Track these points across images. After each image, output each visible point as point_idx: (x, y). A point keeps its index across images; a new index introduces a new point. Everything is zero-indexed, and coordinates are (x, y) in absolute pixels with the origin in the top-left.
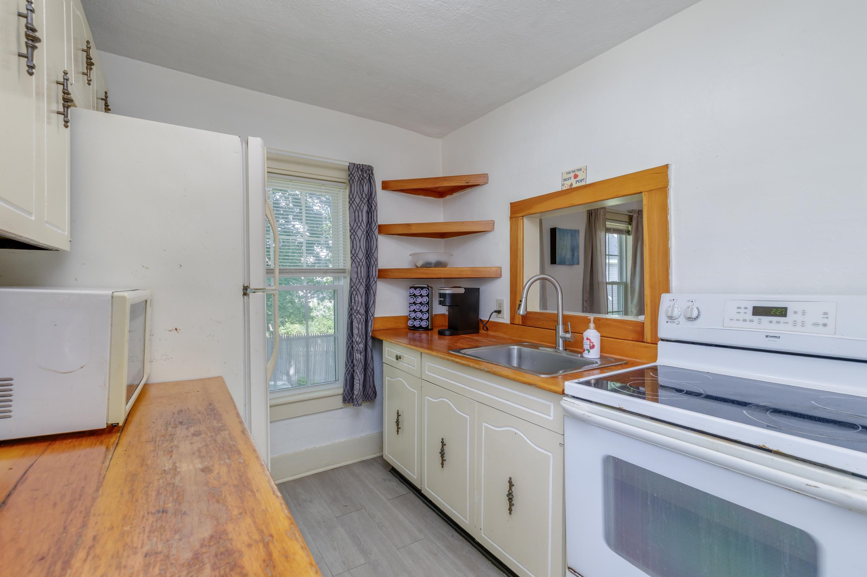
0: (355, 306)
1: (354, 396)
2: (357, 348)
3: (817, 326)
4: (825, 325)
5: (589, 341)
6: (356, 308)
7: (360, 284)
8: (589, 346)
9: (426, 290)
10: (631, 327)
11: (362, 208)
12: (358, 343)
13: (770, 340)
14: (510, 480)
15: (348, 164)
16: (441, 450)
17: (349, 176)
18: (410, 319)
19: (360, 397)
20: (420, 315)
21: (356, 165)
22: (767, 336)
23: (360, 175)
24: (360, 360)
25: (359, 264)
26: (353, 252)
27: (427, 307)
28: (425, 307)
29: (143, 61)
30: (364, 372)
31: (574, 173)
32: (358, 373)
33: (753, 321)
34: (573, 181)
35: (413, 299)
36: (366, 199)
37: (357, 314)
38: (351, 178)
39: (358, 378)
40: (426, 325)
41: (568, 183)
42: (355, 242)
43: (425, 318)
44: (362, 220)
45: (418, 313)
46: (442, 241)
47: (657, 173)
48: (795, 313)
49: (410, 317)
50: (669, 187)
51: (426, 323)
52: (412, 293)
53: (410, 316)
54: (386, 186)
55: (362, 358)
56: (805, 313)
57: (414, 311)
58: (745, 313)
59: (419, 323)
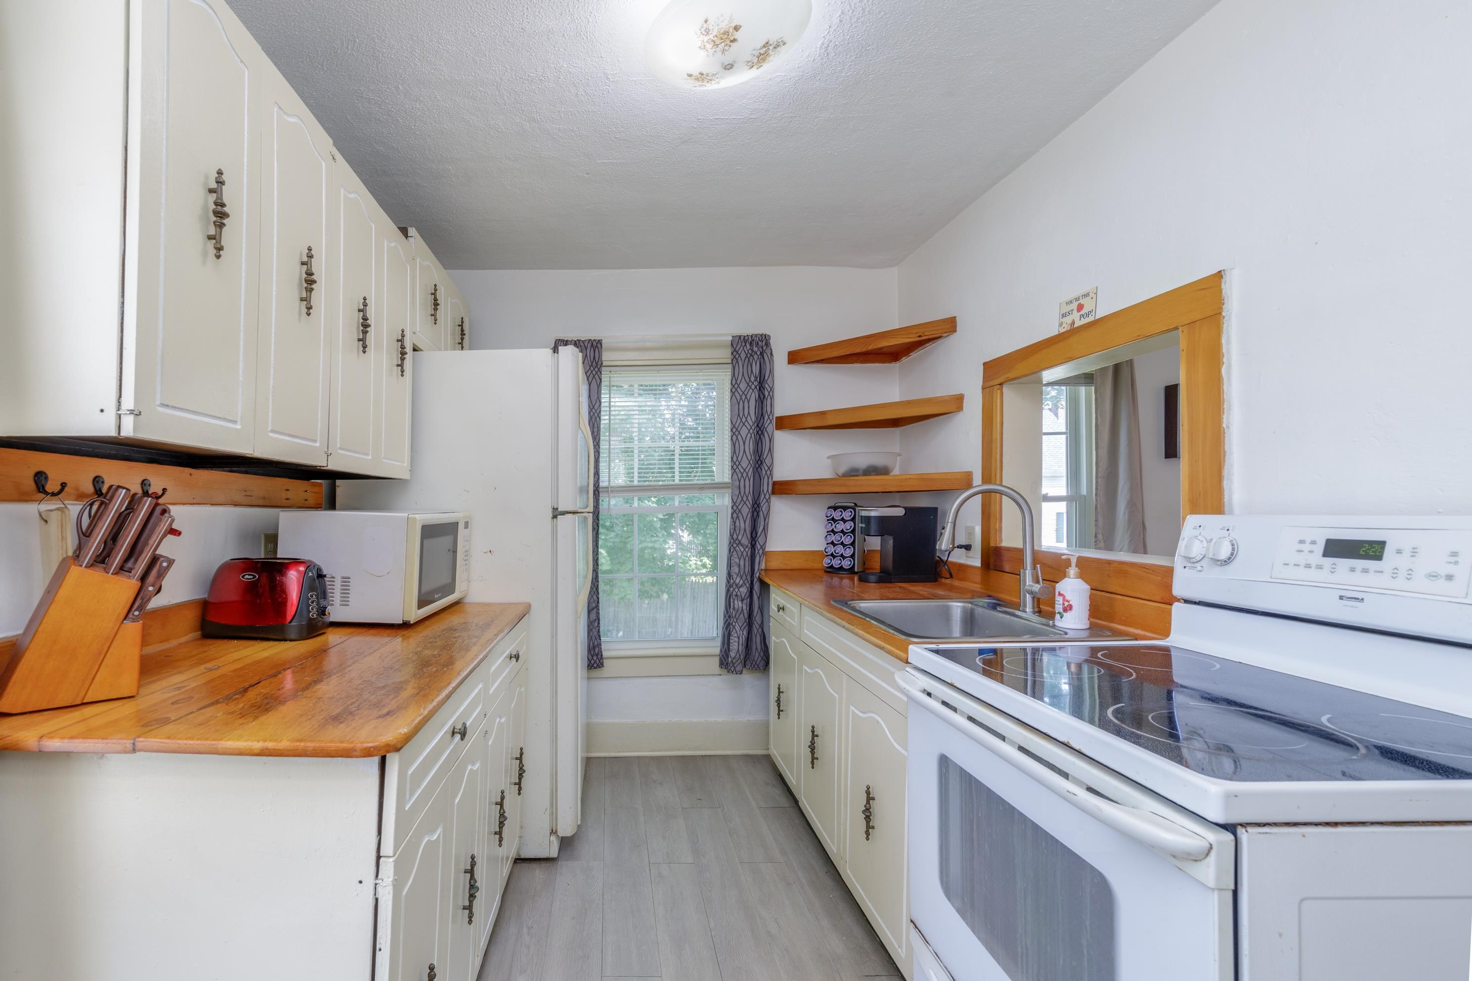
0: (735, 534)
1: (730, 659)
2: (737, 593)
3: (1434, 578)
4: (1449, 577)
5: (1062, 598)
6: (736, 537)
7: (743, 503)
8: (1061, 606)
9: (851, 512)
10: (1159, 578)
11: (748, 397)
12: (739, 586)
13: (1346, 606)
14: (868, 789)
15: (731, 338)
16: (811, 742)
17: (732, 354)
18: (827, 556)
19: (739, 661)
20: (841, 550)
21: (742, 338)
22: (1341, 598)
23: (748, 351)
24: (740, 609)
25: (742, 476)
26: (735, 459)
27: (851, 537)
28: (849, 537)
29: (502, 269)
30: (747, 627)
31: (1078, 303)
32: (737, 628)
33: (1322, 568)
34: (1076, 316)
35: (832, 525)
36: (756, 383)
37: (737, 546)
38: (735, 357)
39: (736, 635)
40: (850, 565)
41: (1068, 320)
42: (737, 445)
43: (847, 554)
44: (749, 413)
45: (838, 547)
46: (897, 431)
47: (1204, 289)
48: (1399, 552)
49: (827, 552)
50: (1224, 314)
51: (849, 563)
52: (829, 515)
53: (827, 550)
54: (794, 358)
55: (745, 607)
56: (1417, 552)
57: (832, 543)
58: (1311, 552)
59: (840, 562)
